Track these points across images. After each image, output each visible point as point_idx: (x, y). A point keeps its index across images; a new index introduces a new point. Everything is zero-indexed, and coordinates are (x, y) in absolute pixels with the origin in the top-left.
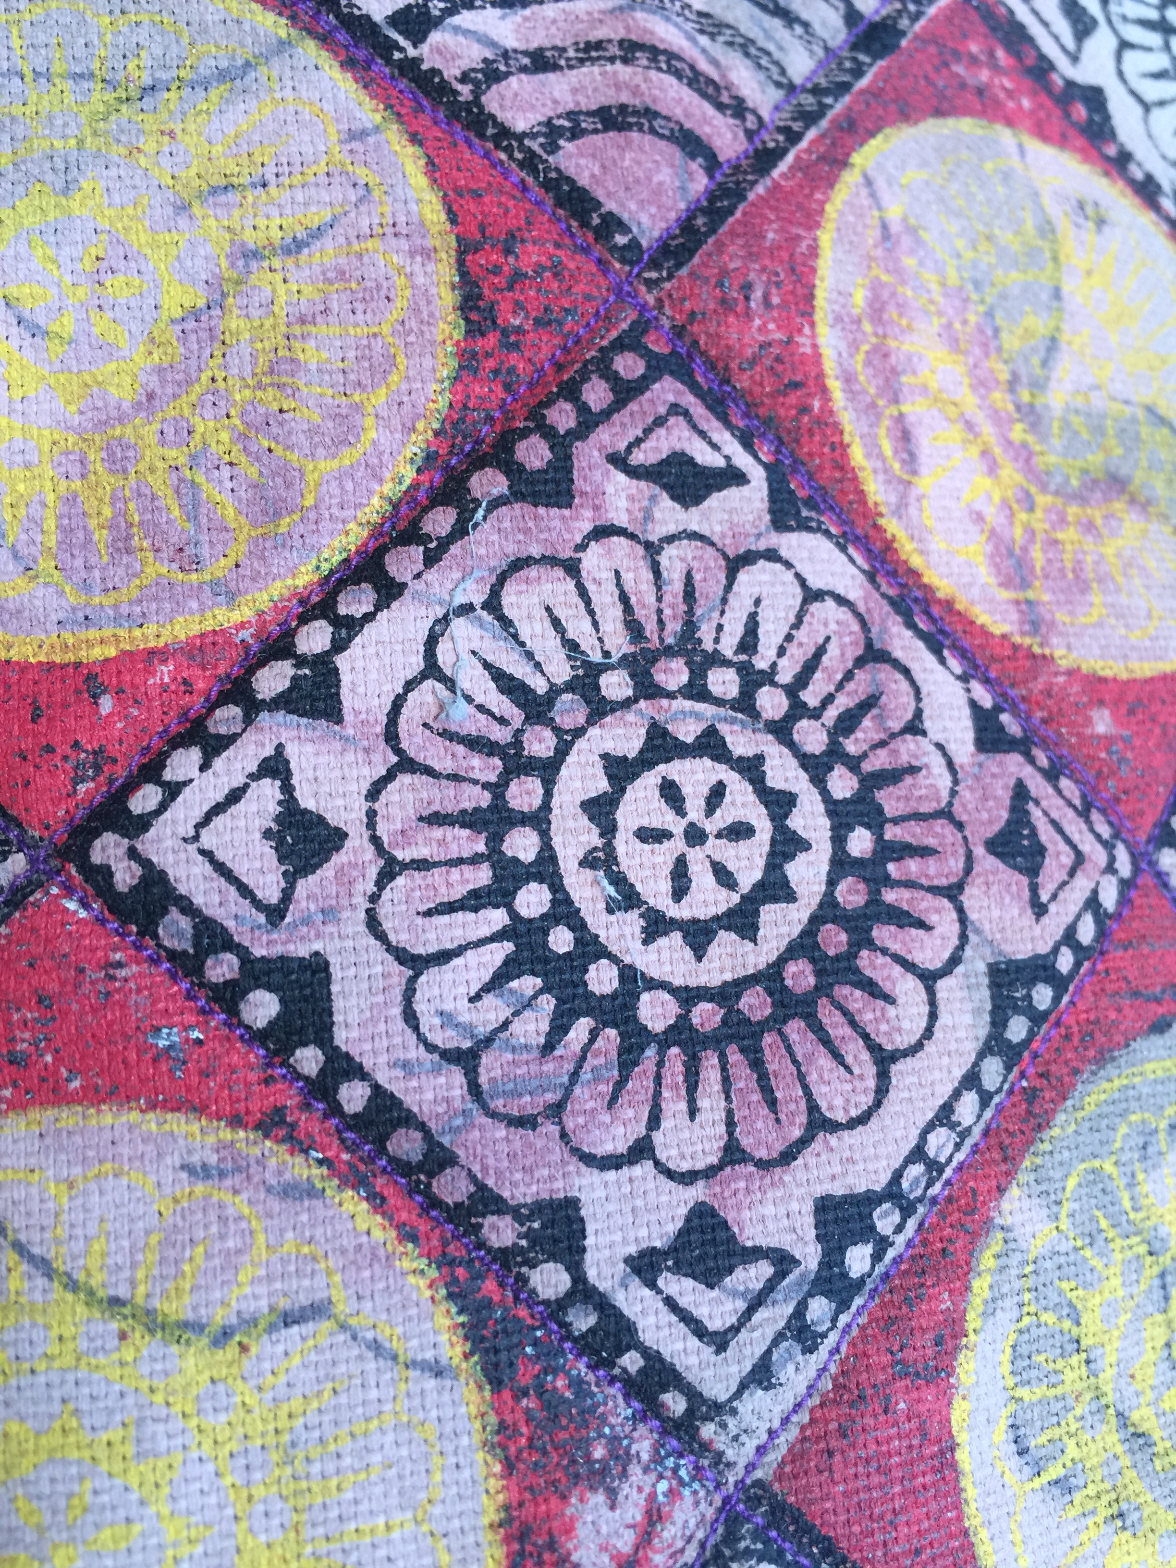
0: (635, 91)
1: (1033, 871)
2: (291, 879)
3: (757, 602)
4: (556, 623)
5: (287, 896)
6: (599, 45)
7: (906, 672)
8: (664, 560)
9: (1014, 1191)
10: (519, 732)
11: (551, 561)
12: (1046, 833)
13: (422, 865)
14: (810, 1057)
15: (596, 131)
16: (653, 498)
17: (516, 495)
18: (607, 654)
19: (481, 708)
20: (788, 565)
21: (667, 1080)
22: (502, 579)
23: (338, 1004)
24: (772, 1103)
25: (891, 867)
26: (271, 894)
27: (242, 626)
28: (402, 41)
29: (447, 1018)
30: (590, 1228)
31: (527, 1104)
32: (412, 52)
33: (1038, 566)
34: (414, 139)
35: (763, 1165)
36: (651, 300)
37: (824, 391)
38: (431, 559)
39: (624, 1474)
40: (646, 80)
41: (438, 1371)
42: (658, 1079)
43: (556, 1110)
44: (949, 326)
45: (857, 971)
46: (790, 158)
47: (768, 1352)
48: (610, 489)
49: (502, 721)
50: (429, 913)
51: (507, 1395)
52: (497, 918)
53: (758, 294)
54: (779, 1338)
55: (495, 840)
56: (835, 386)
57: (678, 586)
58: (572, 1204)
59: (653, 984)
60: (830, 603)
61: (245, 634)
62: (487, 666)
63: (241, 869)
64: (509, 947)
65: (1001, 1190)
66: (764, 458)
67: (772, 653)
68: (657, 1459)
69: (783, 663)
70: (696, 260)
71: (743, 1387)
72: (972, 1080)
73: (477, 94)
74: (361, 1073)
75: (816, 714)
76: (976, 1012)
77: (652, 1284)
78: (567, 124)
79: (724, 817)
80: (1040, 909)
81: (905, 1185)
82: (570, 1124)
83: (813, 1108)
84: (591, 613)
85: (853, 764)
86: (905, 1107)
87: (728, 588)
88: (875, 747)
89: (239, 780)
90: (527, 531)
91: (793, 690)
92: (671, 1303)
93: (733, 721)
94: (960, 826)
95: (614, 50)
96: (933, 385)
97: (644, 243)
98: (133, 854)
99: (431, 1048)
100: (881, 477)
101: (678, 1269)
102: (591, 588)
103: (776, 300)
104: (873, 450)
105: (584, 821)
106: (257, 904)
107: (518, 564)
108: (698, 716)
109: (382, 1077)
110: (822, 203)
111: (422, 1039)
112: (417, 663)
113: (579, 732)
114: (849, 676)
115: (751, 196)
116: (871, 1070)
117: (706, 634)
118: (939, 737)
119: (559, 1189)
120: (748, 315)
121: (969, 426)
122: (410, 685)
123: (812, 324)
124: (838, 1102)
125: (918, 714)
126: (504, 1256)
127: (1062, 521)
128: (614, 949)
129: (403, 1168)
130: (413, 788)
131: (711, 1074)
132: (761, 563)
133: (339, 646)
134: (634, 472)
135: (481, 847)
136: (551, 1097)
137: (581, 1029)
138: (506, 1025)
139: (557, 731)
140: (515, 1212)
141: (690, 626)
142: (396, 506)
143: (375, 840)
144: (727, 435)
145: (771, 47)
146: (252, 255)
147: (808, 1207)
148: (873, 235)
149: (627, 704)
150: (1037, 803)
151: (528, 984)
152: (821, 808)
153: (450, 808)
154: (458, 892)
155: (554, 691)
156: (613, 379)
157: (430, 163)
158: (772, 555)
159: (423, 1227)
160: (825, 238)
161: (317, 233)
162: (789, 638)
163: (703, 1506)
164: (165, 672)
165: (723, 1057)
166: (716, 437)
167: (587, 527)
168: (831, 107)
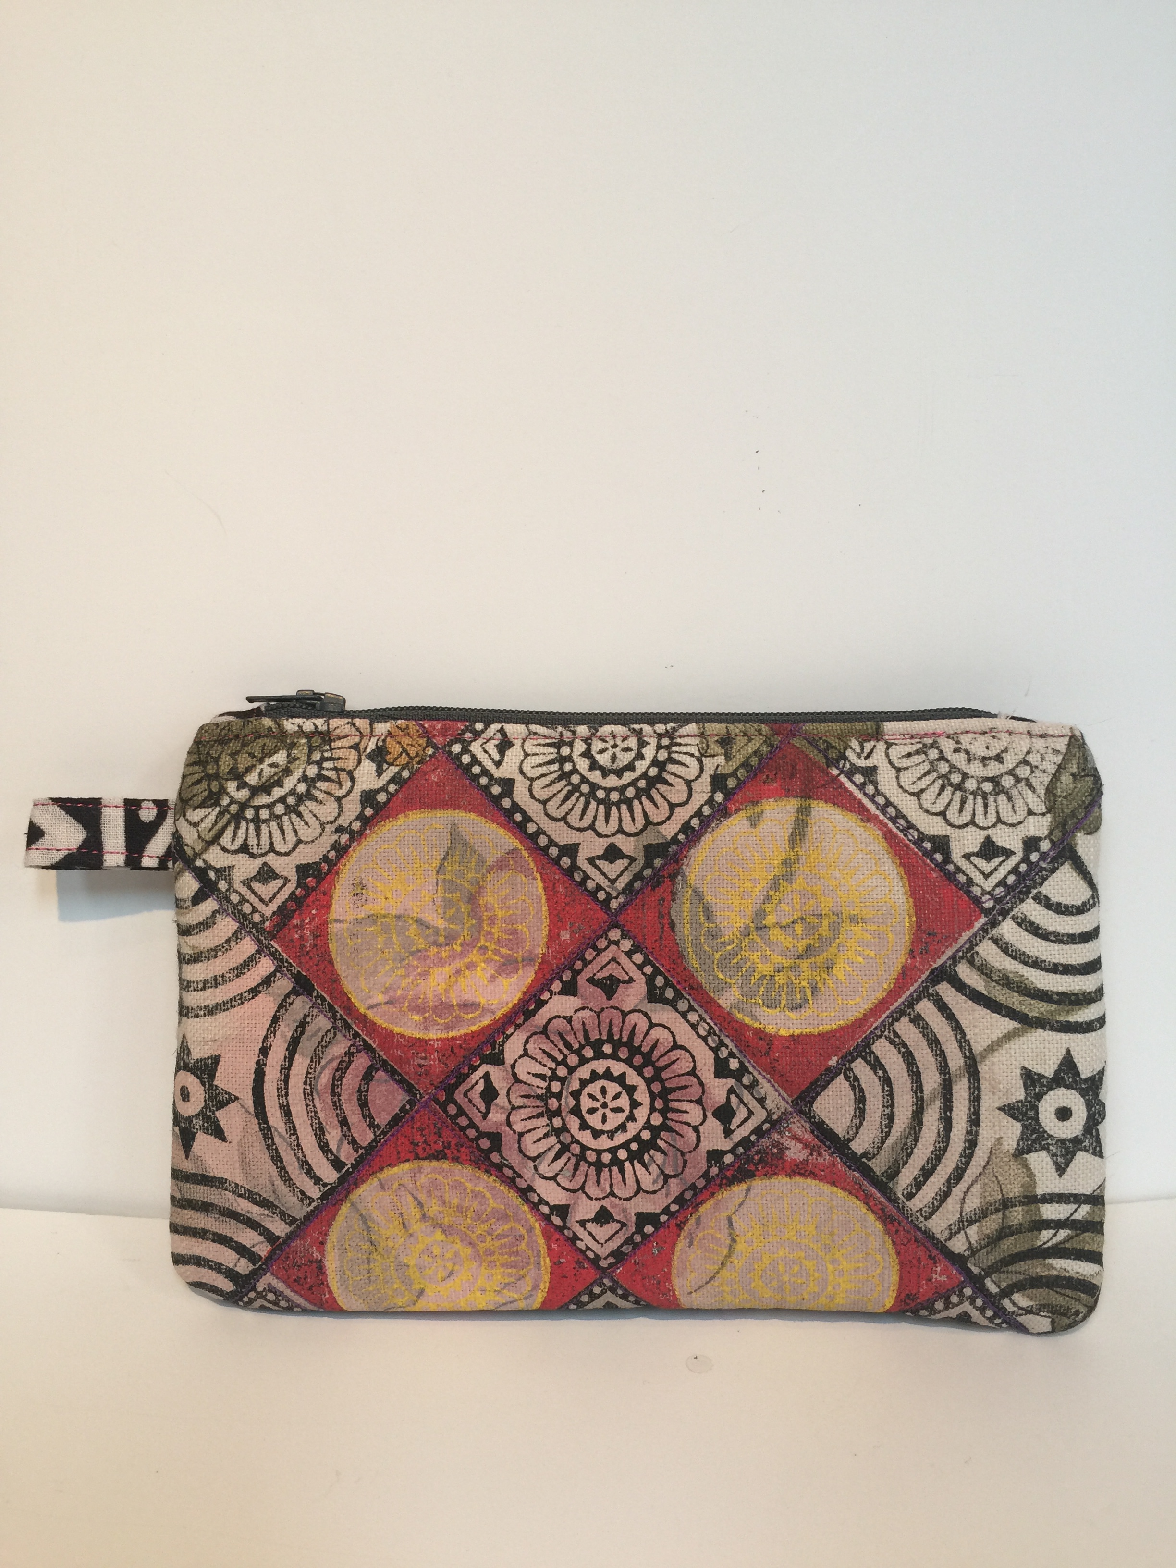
0: (351, 1095)
1: (619, 981)
2: (614, 1220)
3: (529, 1073)
4: (539, 1140)
5: (618, 1221)
6: (334, 1103)
7: (550, 1020)
8: (517, 1105)
9: (720, 1002)
10: (573, 1154)
11: (519, 1142)
12: (605, 973)
13: (611, 1186)
14: (674, 1071)
15: (369, 1110)
16: (497, 1105)
17: (499, 1151)
18: (548, 1125)
19: (565, 1165)
20: (516, 1061)
21: (677, 1119)
22: (525, 1156)
23: (649, 1211)
24: (686, 1087)
25: (616, 1038)
26: (618, 1226)
27: (540, 1224)
28: (346, 1168)
29: (655, 1182)
30: (716, 1148)
31: (680, 1162)
32: (349, 1166)
33: (509, 952)
34: (382, 1169)
35: (703, 1093)
36: (427, 1097)
37: (453, 1038)
38: (520, 1176)
39: (782, 1144)
40: (346, 1090)
41: (748, 1190)
42: (677, 1122)
43: (683, 1154)
44: (420, 974)
45: (648, 1052)
46: (367, 1039)
47: (756, 1098)
48: (495, 1119)
49: (569, 1159)
50: (625, 1184)
51: (757, 1173)
52: (627, 1165)
53: (422, 1062)
54: (752, 1094)
55: (605, 1166)
56: (451, 1034)
57: (525, 1100)
58: (708, 1152)
59: (648, 1119)
60: (528, 1046)
61: (543, 1224)
62: (552, 1162)
63: (611, 1233)
64: (636, 1162)
65: (720, 1006)
66: (478, 1063)
67: (546, 1068)
68: (780, 1133)
69: (549, 1065)
70: (412, 1082)
71: (763, 1107)
72: (684, 1015)
73: (362, 1148)
74: (668, 1206)
75: (565, 1056)
76: (663, 1010)
77: (733, 1131)
78: (368, 1120)
79: (599, 1095)
80: (631, 980)
81: (714, 1045)
82: (687, 1150)
83: (688, 1074)
84: (534, 1129)
85: (582, 1047)
86: (691, 1042)
87: (525, 1083)
88: (576, 1038)
89: (586, 1233)
90: (510, 1148)
91: (558, 1064)
92: (738, 1127)
93: (568, 1085)
94: (603, 1010)
95: (336, 1099)
96: (444, 986)
97: (408, 1098)
98: (605, 1259)
99: (663, 1187)
100: (482, 1019)
101: (730, 1124)
102: (527, 1129)
103: (423, 1055)
104: (472, 1022)
105: (599, 1139)
106: (621, 1229)
107: (521, 1151)
108: (566, 1097)
109: (670, 1201)
110: (382, 1029)
111: (660, 1190)
112: (552, 1183)
113: (572, 1136)
114: (552, 1042)
115: (385, 1057)
116: (679, 1051)
117: (540, 1092)
118: (573, 1011)
119: (705, 1155)
120: (430, 1066)
121: (458, 972)
122: (559, 1185)
123: (430, 1040)
124: (688, 1064)
125: (565, 1018)
126: (720, 1170)
127: (489, 933)
128: (638, 1131)
129: (695, 1195)
130: (589, 1187)
131: (675, 1105)
132: (516, 1070)
133: (547, 1203)
134: (488, 1111)
135: (607, 1169)
136: (679, 1154)
137: (660, 1143)
138: (657, 1165)
139: (572, 1143)
140: (709, 1167)
141: (538, 1097)
142: (503, 1181)
143: (604, 1198)
144: (472, 1076)
145: (320, 1034)
146: (424, 1216)
147: (717, 1080)
148: (392, 1009)
149: (563, 1119)
150: (595, 975)
151: (646, 1157)
152: (596, 1062)
153: (595, 1178)
154: (620, 1176)
155: (559, 1142)
156: (457, 1116)
157: (389, 1165)
158: (513, 1066)
159: (710, 1190)
160: (397, 1030)
161: (416, 1199)
162: (540, 1063)
163: (795, 1120)
164: (554, 1246)
165: (672, 1100)
166: (474, 1081)
167: (507, 1128)
168: (341, 1015)
